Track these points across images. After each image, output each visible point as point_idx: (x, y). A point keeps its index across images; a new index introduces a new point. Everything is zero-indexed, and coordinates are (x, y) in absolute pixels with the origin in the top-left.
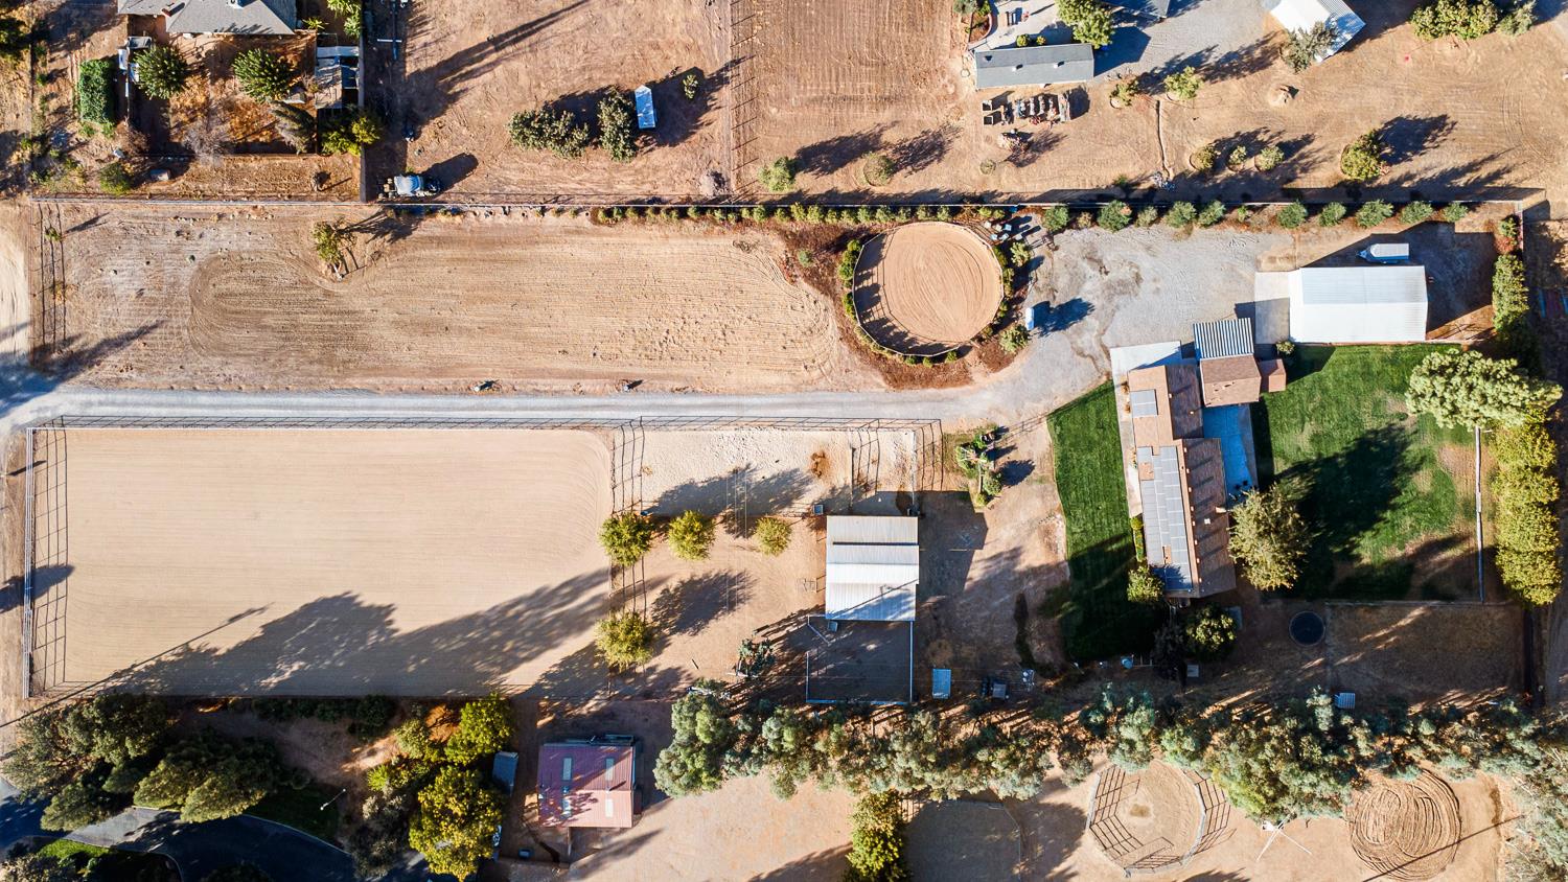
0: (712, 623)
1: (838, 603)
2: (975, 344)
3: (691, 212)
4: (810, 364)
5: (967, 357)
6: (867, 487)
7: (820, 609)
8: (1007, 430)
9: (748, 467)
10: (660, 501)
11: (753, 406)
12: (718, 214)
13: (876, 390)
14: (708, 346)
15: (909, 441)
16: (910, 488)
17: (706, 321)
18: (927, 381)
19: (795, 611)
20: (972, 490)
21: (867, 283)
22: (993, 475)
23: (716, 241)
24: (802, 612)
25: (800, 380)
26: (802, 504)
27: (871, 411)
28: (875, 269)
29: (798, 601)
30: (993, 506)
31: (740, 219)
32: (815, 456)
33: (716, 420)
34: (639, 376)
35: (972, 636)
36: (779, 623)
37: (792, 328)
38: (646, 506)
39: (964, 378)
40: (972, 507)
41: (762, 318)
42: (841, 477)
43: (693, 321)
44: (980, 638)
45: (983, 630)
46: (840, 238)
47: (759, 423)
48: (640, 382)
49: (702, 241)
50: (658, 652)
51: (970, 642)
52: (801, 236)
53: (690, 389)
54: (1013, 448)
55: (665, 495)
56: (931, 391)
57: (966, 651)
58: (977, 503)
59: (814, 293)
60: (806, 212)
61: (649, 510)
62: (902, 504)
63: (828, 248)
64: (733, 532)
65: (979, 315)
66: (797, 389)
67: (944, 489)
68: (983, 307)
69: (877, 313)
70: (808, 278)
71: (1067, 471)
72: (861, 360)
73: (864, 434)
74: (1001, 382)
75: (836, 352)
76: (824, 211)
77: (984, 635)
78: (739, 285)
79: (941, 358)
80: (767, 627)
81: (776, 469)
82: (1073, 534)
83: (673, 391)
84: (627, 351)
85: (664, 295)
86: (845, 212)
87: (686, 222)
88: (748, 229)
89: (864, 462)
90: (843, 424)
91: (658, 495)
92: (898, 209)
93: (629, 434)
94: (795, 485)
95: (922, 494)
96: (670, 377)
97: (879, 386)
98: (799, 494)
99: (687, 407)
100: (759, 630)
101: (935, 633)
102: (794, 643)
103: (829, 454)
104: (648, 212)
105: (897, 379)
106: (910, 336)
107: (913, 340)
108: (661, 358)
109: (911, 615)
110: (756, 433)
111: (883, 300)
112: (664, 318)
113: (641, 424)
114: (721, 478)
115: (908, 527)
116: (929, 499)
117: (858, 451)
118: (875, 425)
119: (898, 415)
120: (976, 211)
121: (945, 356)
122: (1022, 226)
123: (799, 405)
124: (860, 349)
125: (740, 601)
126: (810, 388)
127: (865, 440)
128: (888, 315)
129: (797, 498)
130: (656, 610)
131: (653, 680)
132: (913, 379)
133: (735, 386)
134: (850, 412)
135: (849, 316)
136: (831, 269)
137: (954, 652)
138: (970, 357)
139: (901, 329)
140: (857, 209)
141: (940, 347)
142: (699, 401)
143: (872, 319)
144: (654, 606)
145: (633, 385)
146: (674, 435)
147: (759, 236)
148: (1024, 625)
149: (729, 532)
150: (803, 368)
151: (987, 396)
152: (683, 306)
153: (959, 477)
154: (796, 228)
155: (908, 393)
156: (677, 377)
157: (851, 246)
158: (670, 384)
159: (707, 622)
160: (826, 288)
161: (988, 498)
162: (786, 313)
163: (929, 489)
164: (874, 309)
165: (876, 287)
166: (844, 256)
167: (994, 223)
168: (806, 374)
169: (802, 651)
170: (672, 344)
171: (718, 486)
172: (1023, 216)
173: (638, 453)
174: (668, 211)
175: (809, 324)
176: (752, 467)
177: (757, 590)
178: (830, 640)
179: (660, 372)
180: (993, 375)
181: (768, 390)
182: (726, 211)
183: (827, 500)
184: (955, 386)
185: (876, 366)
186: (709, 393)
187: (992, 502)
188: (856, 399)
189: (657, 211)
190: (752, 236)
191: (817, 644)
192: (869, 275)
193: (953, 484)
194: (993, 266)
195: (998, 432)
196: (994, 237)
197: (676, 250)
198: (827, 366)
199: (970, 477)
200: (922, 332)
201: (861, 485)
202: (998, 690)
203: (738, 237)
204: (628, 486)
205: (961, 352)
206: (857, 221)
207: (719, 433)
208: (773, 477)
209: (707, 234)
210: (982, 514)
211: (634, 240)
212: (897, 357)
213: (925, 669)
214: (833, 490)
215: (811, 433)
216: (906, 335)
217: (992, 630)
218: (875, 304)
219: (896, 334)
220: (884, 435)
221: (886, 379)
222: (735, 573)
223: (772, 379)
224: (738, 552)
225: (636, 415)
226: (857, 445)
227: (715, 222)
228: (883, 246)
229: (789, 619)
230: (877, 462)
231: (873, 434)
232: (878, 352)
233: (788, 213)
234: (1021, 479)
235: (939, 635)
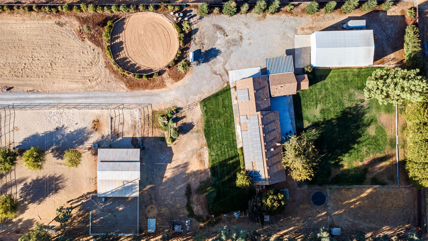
0: (47, 199)
1: (103, 190)
2: (167, 69)
3: (34, 8)
4: (91, 79)
5: (163, 75)
6: (118, 135)
7: (96, 191)
8: (182, 109)
9: (63, 126)
10: (22, 142)
11: (66, 98)
12: (47, 9)
13: (122, 90)
14: (44, 71)
15: (137, 114)
16: (138, 136)
17: (42, 59)
18: (145, 86)
19: (85, 193)
20: (166, 136)
21: (117, 41)
22: (175, 129)
23: (47, 22)
24: (89, 193)
25: (87, 86)
26: (88, 144)
27: (119, 100)
28: (121, 34)
29: (86, 189)
30: (175, 144)
31: (58, 11)
32: (94, 121)
33: (48, 105)
34: (12, 85)
35: (166, 203)
36: (78, 198)
37: (83, 62)
38: (16, 145)
39: (162, 85)
40: (166, 144)
41: (69, 57)
42: (106, 131)
43: (36, 59)
44: (170, 204)
45: (171, 200)
46: (104, 20)
47: (68, 106)
48: (12, 88)
49: (40, 22)
50: (22, 212)
51: (166, 206)
52: (86, 19)
53: (36, 91)
54: (184, 117)
55: (25, 140)
56: (147, 91)
57: (164, 210)
58: (169, 142)
59: (93, 46)
60: (87, 7)
61: (17, 147)
62: (134, 143)
63: (99, 25)
64: (56, 156)
65: (169, 56)
66: (86, 90)
67: (153, 136)
68: (171, 52)
69: (122, 55)
70: (90, 39)
71: (209, 127)
72: (115, 77)
73: (117, 111)
74: (179, 87)
75: (103, 73)
76: (96, 7)
77: (172, 202)
78: (57, 42)
79: (151, 76)
80: (72, 200)
81: (77, 127)
82: (212, 156)
83: (28, 91)
84: (6, 73)
85: (23, 47)
86: (105, 7)
87: (33, 13)
88: (62, 16)
89: (117, 124)
90: (107, 106)
91: (21, 139)
92: (130, 5)
93: (8, 112)
94: (85, 135)
95: (143, 138)
96: (26, 85)
97: (123, 88)
98: (87, 139)
99: (35, 99)
100: (68, 202)
101: (149, 202)
102: (85, 208)
103: (101, 120)
104: (15, 8)
105: (131, 86)
106: (137, 65)
107: (139, 67)
108: (22, 76)
109: (137, 194)
110: (67, 111)
111: (125, 49)
112: (23, 58)
113: (13, 107)
114: (50, 132)
115: (135, 153)
116: (146, 141)
117: (114, 119)
118: (122, 107)
119: (132, 102)
120: (166, 7)
121: (153, 74)
122: (188, 14)
123: (86, 98)
124: (115, 72)
125: (60, 188)
126: (91, 90)
127: (117, 114)
128: (127, 56)
129: (86, 141)
130: (21, 193)
131: (21, 225)
132: (139, 85)
133: (57, 89)
134: (111, 101)
135: (109, 57)
136: (101, 34)
137: (159, 211)
138: (165, 75)
139: (133, 62)
140: (111, 6)
141: (151, 70)
142: (40, 96)
143: (120, 58)
144: (21, 191)
145: (9, 89)
146: (29, 112)
147: (67, 19)
148: (190, 198)
149: (54, 157)
150: (88, 81)
151: (173, 93)
152: (32, 52)
153: (160, 130)
154: (84, 15)
155: (137, 92)
156: (30, 85)
157: (109, 23)
158: (26, 89)
159: (44, 198)
160: (98, 43)
161: (173, 140)
162: (80, 55)
163: (146, 136)
164: (121, 53)
165: (121, 43)
166: (106, 28)
167: (175, 13)
168: (90, 83)
169: (88, 211)
170: (27, 70)
171: (50, 135)
172: (188, 9)
173: (12, 121)
174: (23, 8)
175: (91, 60)
176: (65, 127)
177: (67, 183)
178: (101, 206)
179: (22, 83)
180: (175, 84)
181: (72, 91)
182: (50, 7)
183: (100, 141)
184: (158, 89)
185: (122, 79)
186: (44, 92)
187: (175, 142)
188: (113, 95)
189: (18, 7)
190: (63, 19)
191: (96, 207)
192: (119, 37)
193: (157, 133)
194: (175, 33)
195: (178, 110)
196: (175, 19)
197: (28, 26)
198: (99, 79)
199: (165, 130)
200: (143, 64)
201: (115, 134)
202: (177, 228)
203: (57, 20)
204: (7, 135)
205: (160, 73)
206: (112, 12)
207: (50, 111)
208: (75, 131)
209: (42, 18)
210: (171, 147)
211: (9, 22)
212: (131, 75)
213: (145, 218)
214: (103, 137)
215: (93, 111)
216: (135, 65)
217: (175, 200)
218: (121, 51)
219: (131, 65)
220: (126, 112)
221: (126, 85)
222: (58, 176)
223: (74, 86)
224: (59, 166)
225: (11, 103)
226: (113, 116)
227: (46, 12)
228: (124, 23)
229: (82, 196)
230: (123, 124)
231: (121, 111)
232: (123, 73)
233: (79, 8)
234: (188, 131)
235: (151, 203)
